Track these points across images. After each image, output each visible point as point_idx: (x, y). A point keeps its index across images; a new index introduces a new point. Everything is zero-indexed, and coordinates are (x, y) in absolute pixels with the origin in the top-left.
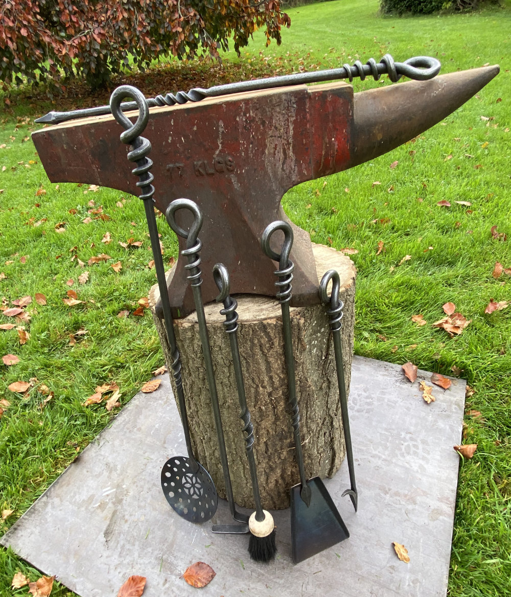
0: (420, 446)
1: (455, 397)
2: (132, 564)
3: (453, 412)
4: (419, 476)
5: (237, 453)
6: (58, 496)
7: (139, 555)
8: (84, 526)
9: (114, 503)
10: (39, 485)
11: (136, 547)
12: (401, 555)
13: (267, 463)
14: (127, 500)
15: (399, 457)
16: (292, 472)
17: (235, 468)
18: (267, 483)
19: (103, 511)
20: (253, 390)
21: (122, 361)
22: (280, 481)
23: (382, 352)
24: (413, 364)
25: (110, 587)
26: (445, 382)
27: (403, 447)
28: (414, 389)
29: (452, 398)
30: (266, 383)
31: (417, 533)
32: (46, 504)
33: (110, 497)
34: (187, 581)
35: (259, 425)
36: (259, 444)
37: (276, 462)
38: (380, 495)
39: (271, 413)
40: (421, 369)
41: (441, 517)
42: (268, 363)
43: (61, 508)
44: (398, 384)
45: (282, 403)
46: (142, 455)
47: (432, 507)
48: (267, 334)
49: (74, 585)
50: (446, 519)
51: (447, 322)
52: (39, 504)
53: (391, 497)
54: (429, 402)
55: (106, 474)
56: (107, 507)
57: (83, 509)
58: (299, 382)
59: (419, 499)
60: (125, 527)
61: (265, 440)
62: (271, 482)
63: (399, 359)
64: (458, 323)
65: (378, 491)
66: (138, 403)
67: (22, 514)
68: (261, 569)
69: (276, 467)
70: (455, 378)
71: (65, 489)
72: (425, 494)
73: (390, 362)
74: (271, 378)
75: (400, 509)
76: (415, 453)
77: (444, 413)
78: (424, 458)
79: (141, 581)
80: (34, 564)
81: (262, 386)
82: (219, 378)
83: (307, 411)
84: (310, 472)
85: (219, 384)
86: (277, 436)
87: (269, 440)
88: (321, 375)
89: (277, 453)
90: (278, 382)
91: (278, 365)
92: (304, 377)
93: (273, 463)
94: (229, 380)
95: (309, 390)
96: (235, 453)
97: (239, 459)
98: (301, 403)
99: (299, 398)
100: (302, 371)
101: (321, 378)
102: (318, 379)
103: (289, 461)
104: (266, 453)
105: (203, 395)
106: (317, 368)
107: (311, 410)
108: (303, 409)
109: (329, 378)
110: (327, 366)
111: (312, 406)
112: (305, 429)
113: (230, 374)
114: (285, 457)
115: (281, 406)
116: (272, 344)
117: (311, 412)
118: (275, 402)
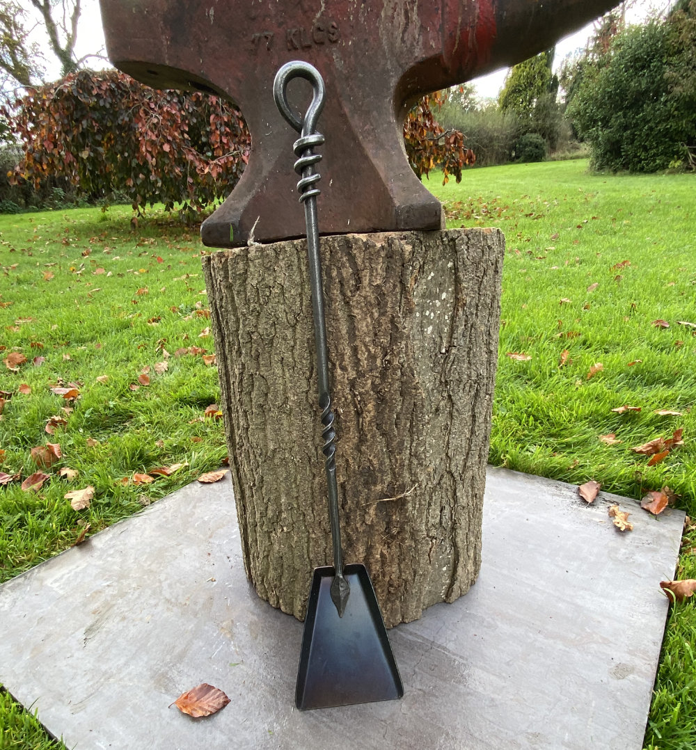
5: (298, 506)
7: (127, 662)
9: (113, 596)
16: (382, 555)
17: (296, 538)
29: (661, 530)
30: (347, 361)
39: (352, 425)
41: (631, 677)
42: (351, 318)
45: (370, 406)
47: (617, 661)
48: (352, 259)
49: (16, 687)
50: (640, 679)
53: (546, 638)
58: (399, 372)
59: (594, 647)
61: (342, 479)
66: (188, 493)
69: (358, 539)
72: (606, 641)
74: (355, 350)
81: (340, 364)
82: (278, 351)
83: (412, 441)
84: (413, 567)
85: (278, 363)
86: (361, 473)
87: (348, 481)
88: (437, 382)
89: (360, 509)
90: (366, 362)
91: (367, 326)
92: (409, 366)
93: (353, 530)
94: (293, 354)
95: (416, 395)
96: (296, 506)
97: (301, 518)
98: (401, 416)
99: (400, 407)
100: (406, 353)
101: (439, 392)
102: (433, 390)
103: (377, 530)
104: (343, 508)
105: (255, 388)
106: (432, 365)
107: (418, 439)
108: (404, 430)
109: (451, 393)
110: (449, 367)
111: (419, 433)
112: (408, 475)
113: (295, 343)
114: (372, 521)
115: (369, 412)
116: (359, 281)
117: (418, 445)
118: (360, 402)
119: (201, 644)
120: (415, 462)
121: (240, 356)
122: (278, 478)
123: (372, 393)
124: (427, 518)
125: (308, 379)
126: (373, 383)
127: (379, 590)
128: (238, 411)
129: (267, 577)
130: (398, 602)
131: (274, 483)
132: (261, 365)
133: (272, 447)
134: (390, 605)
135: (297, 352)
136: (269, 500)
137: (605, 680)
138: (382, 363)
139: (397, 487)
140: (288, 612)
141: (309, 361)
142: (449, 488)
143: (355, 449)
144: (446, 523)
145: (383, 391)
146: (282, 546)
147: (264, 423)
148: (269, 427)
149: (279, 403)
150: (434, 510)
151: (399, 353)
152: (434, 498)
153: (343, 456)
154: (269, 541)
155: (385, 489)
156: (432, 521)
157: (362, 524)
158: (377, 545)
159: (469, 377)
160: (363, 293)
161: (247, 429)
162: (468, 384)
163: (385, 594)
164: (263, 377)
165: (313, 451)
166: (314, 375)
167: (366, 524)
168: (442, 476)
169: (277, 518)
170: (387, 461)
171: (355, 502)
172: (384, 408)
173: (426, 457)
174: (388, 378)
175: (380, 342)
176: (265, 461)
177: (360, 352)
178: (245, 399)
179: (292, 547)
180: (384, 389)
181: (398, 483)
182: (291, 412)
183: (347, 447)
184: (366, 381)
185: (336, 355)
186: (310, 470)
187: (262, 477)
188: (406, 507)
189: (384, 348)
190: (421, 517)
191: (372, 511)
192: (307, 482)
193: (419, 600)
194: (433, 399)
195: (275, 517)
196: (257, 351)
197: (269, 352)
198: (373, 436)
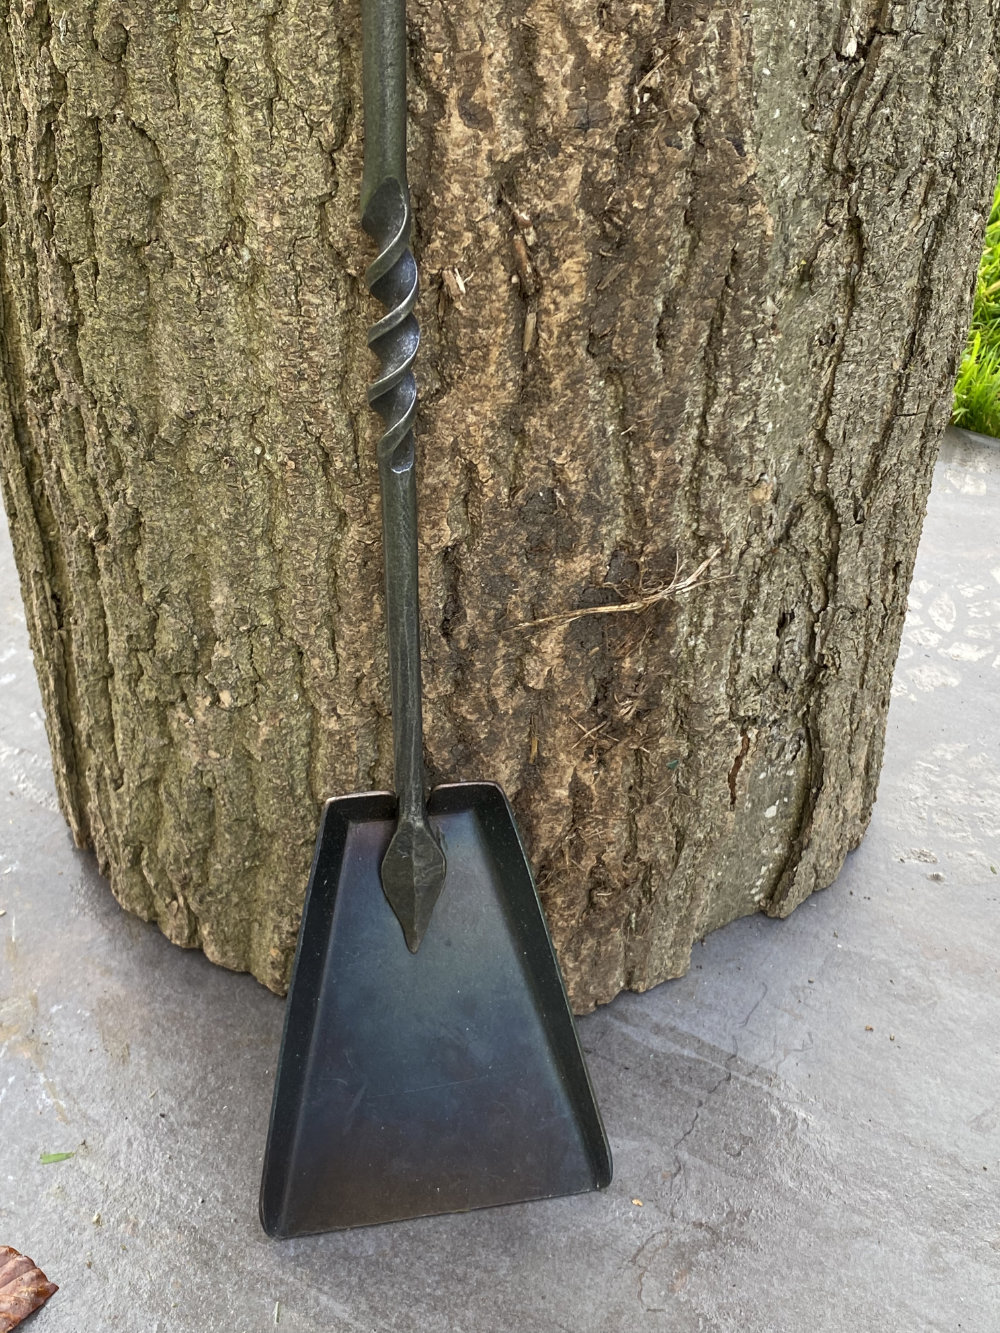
13: (446, 703)
16: (577, 789)
30: (491, 88)
35: (424, 423)
37: (493, 703)
39: (497, 336)
45: (572, 269)
61: (448, 535)
69: (494, 738)
81: (464, 99)
82: (207, 33)
83: (710, 396)
84: (677, 820)
85: (206, 78)
86: (520, 514)
87: (470, 540)
88: (818, 170)
89: (507, 638)
90: (567, 92)
92: (726, 112)
93: (477, 708)
94: (269, 45)
95: (743, 225)
96: (268, 621)
97: (289, 664)
98: (683, 307)
99: (678, 270)
100: (720, 58)
101: (817, 205)
102: (798, 198)
103: (566, 709)
104: (446, 634)
105: (110, 174)
106: (805, 105)
107: (734, 388)
108: (686, 356)
109: (862, 212)
110: (864, 113)
111: (740, 365)
112: (684, 518)
114: (550, 678)
115: (566, 291)
117: (731, 408)
118: (532, 250)
120: (716, 469)
121: (44, 41)
122: (199, 520)
123: (581, 216)
124: (735, 657)
125: (330, 154)
126: (587, 178)
127: (559, 901)
129: (153, 851)
130: (617, 934)
131: (185, 536)
132: (133, 85)
133: (176, 407)
134: (591, 942)
135: (290, 41)
136: (162, 596)
138: (630, 100)
139: (647, 564)
140: (233, 965)
141: (336, 79)
143: (504, 425)
145: (624, 208)
146: (213, 754)
147: (146, 312)
148: (164, 329)
149: (207, 237)
150: (763, 631)
151: (693, 61)
152: (765, 589)
153: (455, 450)
154: (161, 734)
155: (603, 570)
156: (748, 666)
157: (511, 689)
158: (562, 756)
159: (929, 147)
162: (923, 178)
163: (577, 909)
164: (142, 132)
165: (341, 428)
166: (353, 138)
167: (527, 689)
168: (799, 509)
169: (196, 659)
170: (616, 468)
171: (492, 613)
172: (624, 276)
173: (752, 449)
174: (647, 159)
175: (625, 14)
176: (149, 456)
177: (546, 52)
179: (250, 757)
180: (630, 200)
181: (649, 548)
182: (255, 278)
183: (471, 419)
184: (562, 169)
185: (449, 62)
186: (329, 496)
187: (137, 513)
188: (671, 629)
189: (638, 39)
190: (716, 657)
191: (551, 646)
192: (313, 541)
193: (688, 918)
194: (795, 232)
195: (188, 654)
196: (117, 23)
197: (168, 34)
198: (575, 382)
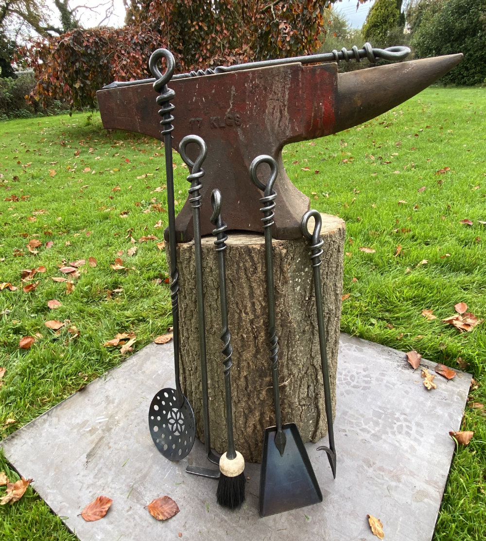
0: (414, 428)
1: (458, 388)
2: (104, 487)
3: (454, 401)
4: (408, 456)
5: (219, 387)
6: (57, 416)
7: (113, 479)
8: (71, 445)
9: (103, 431)
10: (44, 404)
11: (112, 472)
12: (375, 529)
13: (246, 402)
14: (115, 430)
15: (390, 435)
16: (270, 417)
17: (217, 405)
18: (245, 427)
19: (91, 436)
20: (237, 316)
21: (144, 316)
22: (258, 427)
23: (386, 338)
24: (418, 352)
25: (78, 503)
26: (449, 373)
27: (395, 426)
28: (416, 376)
29: (455, 389)
30: (248, 309)
31: (397, 511)
32: (45, 421)
33: (102, 424)
34: (150, 512)
35: (241, 356)
36: (239, 378)
37: (255, 402)
38: (362, 467)
39: (252, 344)
40: (426, 359)
41: (426, 500)
42: (251, 287)
43: (57, 427)
44: (400, 369)
45: (262, 334)
46: (139, 395)
47: (418, 488)
48: (252, 258)
49: (47, 495)
50: (431, 502)
51: (457, 319)
52: (40, 420)
53: (375, 471)
54: (429, 389)
55: (104, 404)
56: (97, 432)
57: (75, 430)
58: (280, 315)
59: (404, 478)
60: (107, 453)
61: (245, 374)
62: (249, 427)
63: (404, 347)
64: (469, 321)
65: (361, 463)
66: (148, 351)
67: (22, 427)
68: (225, 515)
69: (255, 408)
70: (461, 371)
71: (65, 411)
72: (412, 474)
73: (395, 348)
74: (253, 304)
75: (383, 484)
76: (408, 434)
77: (445, 401)
78: (416, 440)
79: (107, 503)
80: (18, 469)
81: (244, 311)
82: (208, 301)
83: (288, 351)
85: (208, 307)
86: (257, 371)
87: (249, 374)
88: (304, 316)
89: (256, 391)
90: (260, 310)
91: (260, 292)
92: (286, 311)
93: (252, 403)
94: (217, 303)
95: (290, 326)
96: (217, 386)
97: (220, 393)
98: (282, 339)
99: (280, 333)
100: (284, 304)
101: (305, 321)
102: (301, 321)
103: (267, 404)
104: (246, 390)
105: (194, 318)
106: (300, 307)
107: (292, 350)
108: (283, 346)
109: (312, 322)
110: (310, 308)
111: (293, 347)
112: (286, 371)
113: (218, 297)
114: (264, 398)
115: (262, 337)
116: (256, 269)
117: (292, 353)
118: (256, 332)
119: (158, 468)
120: (290, 363)
121: (185, 299)
123: (263, 327)
124: (299, 394)
126: (264, 321)
128: (183, 327)
129: (199, 425)
135: (219, 303)
137: (409, 502)
139: (280, 379)
142: (313, 374)
143: (254, 356)
144: (312, 395)
149: (208, 328)
150: (303, 389)
151: (279, 305)
152: (303, 382)
156: (302, 396)
157: (258, 400)
158: (267, 412)
160: (258, 275)
161: (188, 338)
167: (260, 400)
168: (308, 368)
171: (253, 387)
173: (297, 359)
177: (256, 305)
178: (188, 322)
179: (215, 409)
181: (280, 376)
182: (215, 334)
183: (248, 355)
184: (260, 320)
185: (242, 306)
187: (197, 367)
188: (285, 390)
190: (295, 394)
191: (264, 393)
194: (301, 325)
196: (195, 299)
198: (265, 350)
